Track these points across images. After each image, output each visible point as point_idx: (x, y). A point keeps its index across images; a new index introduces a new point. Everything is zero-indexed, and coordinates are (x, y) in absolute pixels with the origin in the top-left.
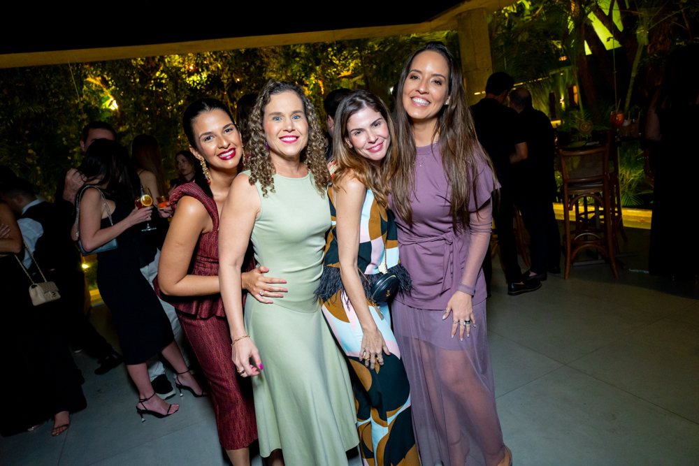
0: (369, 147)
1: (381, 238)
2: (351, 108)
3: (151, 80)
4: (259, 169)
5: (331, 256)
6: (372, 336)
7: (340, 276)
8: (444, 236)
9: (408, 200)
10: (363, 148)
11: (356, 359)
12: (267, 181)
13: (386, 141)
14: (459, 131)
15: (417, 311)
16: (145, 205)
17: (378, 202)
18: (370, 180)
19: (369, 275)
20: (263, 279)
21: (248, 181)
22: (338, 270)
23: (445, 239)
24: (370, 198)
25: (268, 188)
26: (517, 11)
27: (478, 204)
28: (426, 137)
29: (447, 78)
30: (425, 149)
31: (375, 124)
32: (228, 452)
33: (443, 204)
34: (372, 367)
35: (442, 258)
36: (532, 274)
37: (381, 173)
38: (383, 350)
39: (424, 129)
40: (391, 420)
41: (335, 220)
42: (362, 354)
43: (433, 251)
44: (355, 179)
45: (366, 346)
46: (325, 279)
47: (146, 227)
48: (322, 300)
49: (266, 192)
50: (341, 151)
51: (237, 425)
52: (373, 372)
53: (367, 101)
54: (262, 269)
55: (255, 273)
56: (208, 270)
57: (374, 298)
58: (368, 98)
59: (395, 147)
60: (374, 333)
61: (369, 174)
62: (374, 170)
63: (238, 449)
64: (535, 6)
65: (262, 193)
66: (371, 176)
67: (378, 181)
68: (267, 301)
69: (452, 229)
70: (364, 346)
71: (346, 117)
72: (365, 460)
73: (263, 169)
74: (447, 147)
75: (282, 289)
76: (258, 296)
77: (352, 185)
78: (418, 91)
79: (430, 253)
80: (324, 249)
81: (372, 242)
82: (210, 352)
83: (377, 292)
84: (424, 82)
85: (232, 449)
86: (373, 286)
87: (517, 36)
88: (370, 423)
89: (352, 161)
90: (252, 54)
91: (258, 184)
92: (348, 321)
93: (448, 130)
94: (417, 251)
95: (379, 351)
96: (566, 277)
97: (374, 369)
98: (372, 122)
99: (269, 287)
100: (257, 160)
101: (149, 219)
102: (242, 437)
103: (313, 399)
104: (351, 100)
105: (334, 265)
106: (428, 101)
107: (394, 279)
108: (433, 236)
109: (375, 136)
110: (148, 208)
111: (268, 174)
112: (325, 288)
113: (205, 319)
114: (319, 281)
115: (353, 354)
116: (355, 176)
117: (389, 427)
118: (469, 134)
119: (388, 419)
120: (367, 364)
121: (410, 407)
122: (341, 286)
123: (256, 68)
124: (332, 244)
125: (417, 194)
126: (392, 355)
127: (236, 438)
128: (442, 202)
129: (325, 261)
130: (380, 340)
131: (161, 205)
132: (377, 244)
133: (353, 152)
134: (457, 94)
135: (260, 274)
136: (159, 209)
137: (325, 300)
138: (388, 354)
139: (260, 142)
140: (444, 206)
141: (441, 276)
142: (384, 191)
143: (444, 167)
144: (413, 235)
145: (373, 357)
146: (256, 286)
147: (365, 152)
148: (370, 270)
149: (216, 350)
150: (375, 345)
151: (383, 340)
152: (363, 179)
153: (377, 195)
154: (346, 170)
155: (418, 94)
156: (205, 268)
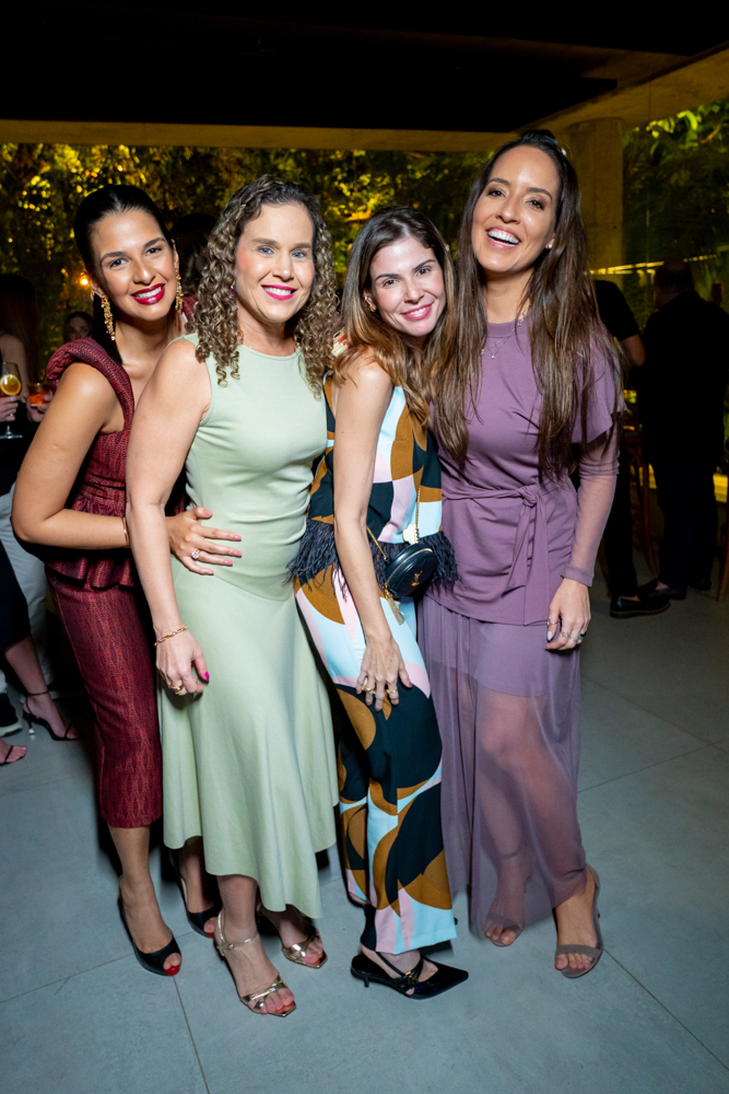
0: (405, 310)
1: (411, 476)
2: (381, 237)
3: (22, 189)
4: (216, 332)
5: (322, 502)
6: (382, 650)
7: (333, 539)
8: (522, 490)
9: (464, 418)
10: (394, 311)
11: (351, 690)
12: (227, 356)
13: (437, 302)
14: (564, 298)
15: (460, 619)
16: (7, 393)
17: (412, 412)
18: (401, 370)
19: (385, 544)
20: (200, 529)
21: (193, 353)
22: (332, 527)
23: (522, 497)
24: (398, 403)
25: (228, 370)
26: (675, 130)
27: (589, 434)
28: (507, 306)
29: (554, 197)
30: (503, 328)
31: (421, 270)
32: (113, 831)
33: (525, 430)
34: (379, 706)
35: (515, 529)
36: (661, 587)
37: (422, 362)
38: (399, 679)
39: (506, 291)
40: (403, 803)
41: (334, 438)
42: (361, 680)
43: (500, 515)
44: (375, 365)
45: (370, 667)
46: (307, 543)
47: (4, 433)
48: (298, 581)
49: (225, 377)
50: (355, 312)
51: (135, 784)
52: (378, 715)
53: (412, 226)
54: (200, 511)
55: (186, 518)
56: (110, 503)
57: (390, 584)
58: (413, 221)
59: (450, 317)
60: (386, 645)
61: (400, 360)
62: (410, 353)
63: (131, 827)
64: (707, 126)
65: (215, 377)
66: (403, 363)
67: (416, 374)
68: (204, 571)
69: (536, 481)
70: (365, 668)
71: (371, 251)
72: (350, 873)
73: (223, 332)
74: (543, 324)
75: (231, 551)
76: (187, 560)
77: (369, 375)
78: (501, 217)
79: (493, 518)
80: (310, 487)
81: (395, 483)
82: (100, 649)
83: (397, 573)
84: (513, 201)
85: (121, 826)
86: (390, 564)
87: (670, 175)
88: (366, 807)
89: (375, 333)
90: (203, 163)
91: (211, 361)
92: (342, 622)
93: (546, 293)
94: (472, 511)
95: (392, 678)
96: (721, 598)
97: (381, 711)
98: (416, 265)
99: (209, 545)
100: (213, 315)
101: (12, 418)
102: (141, 807)
103: (268, 752)
104: (383, 222)
105: (325, 520)
106: (517, 237)
107: (428, 555)
108: (502, 488)
109: (418, 290)
110: (12, 399)
111: (229, 343)
112: (306, 559)
113: (97, 590)
114: (298, 544)
115: (346, 680)
116: (376, 359)
117: (400, 815)
118: (583, 303)
119: (399, 802)
120: (369, 700)
121: (439, 785)
122: (334, 557)
123: (208, 187)
124: (323, 482)
125: (479, 409)
126: (414, 689)
127: (130, 807)
128: (523, 426)
129: (311, 512)
130: (396, 658)
131: (34, 398)
132: (405, 488)
133: (376, 317)
134: (570, 227)
135: (194, 521)
136: (28, 407)
137: (304, 580)
138: (407, 685)
139: (223, 283)
140: (527, 434)
141: (509, 561)
142: (424, 393)
143: (533, 361)
144: (466, 484)
145: (381, 688)
146: (185, 541)
147: (397, 320)
148: (388, 534)
149: (112, 648)
150: (386, 667)
151: (401, 660)
152: (389, 366)
153: (412, 399)
154: (361, 348)
155: (500, 223)
156: (105, 498)
